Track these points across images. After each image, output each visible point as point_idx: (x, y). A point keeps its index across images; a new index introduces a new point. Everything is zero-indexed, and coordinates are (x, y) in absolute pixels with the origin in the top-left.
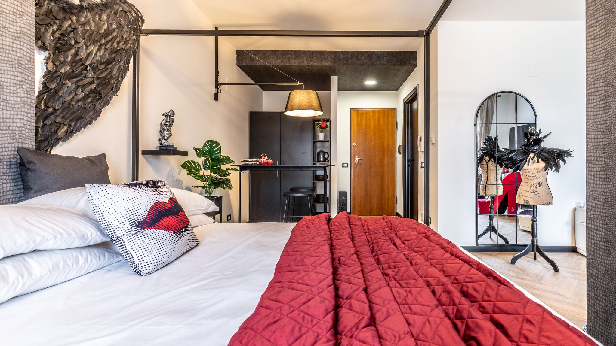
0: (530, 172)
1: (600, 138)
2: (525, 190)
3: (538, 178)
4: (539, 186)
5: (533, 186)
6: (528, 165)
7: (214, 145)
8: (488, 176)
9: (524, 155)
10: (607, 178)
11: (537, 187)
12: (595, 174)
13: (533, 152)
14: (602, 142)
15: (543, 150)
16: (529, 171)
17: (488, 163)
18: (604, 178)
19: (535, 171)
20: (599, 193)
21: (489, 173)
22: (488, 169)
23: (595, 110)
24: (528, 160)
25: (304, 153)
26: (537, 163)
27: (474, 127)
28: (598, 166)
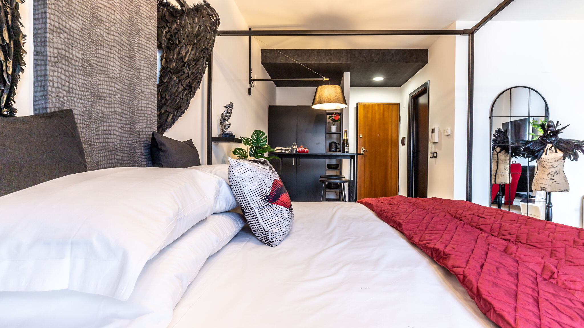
2: (542, 178)
3: (555, 166)
4: (557, 174)
5: (551, 174)
6: (546, 154)
7: (261, 134)
8: (498, 166)
9: (542, 146)
11: (555, 175)
15: (561, 141)
16: (547, 160)
17: (498, 154)
19: (553, 161)
21: (499, 163)
22: (498, 159)
24: (545, 150)
25: (318, 144)
26: (555, 153)
27: (488, 120)
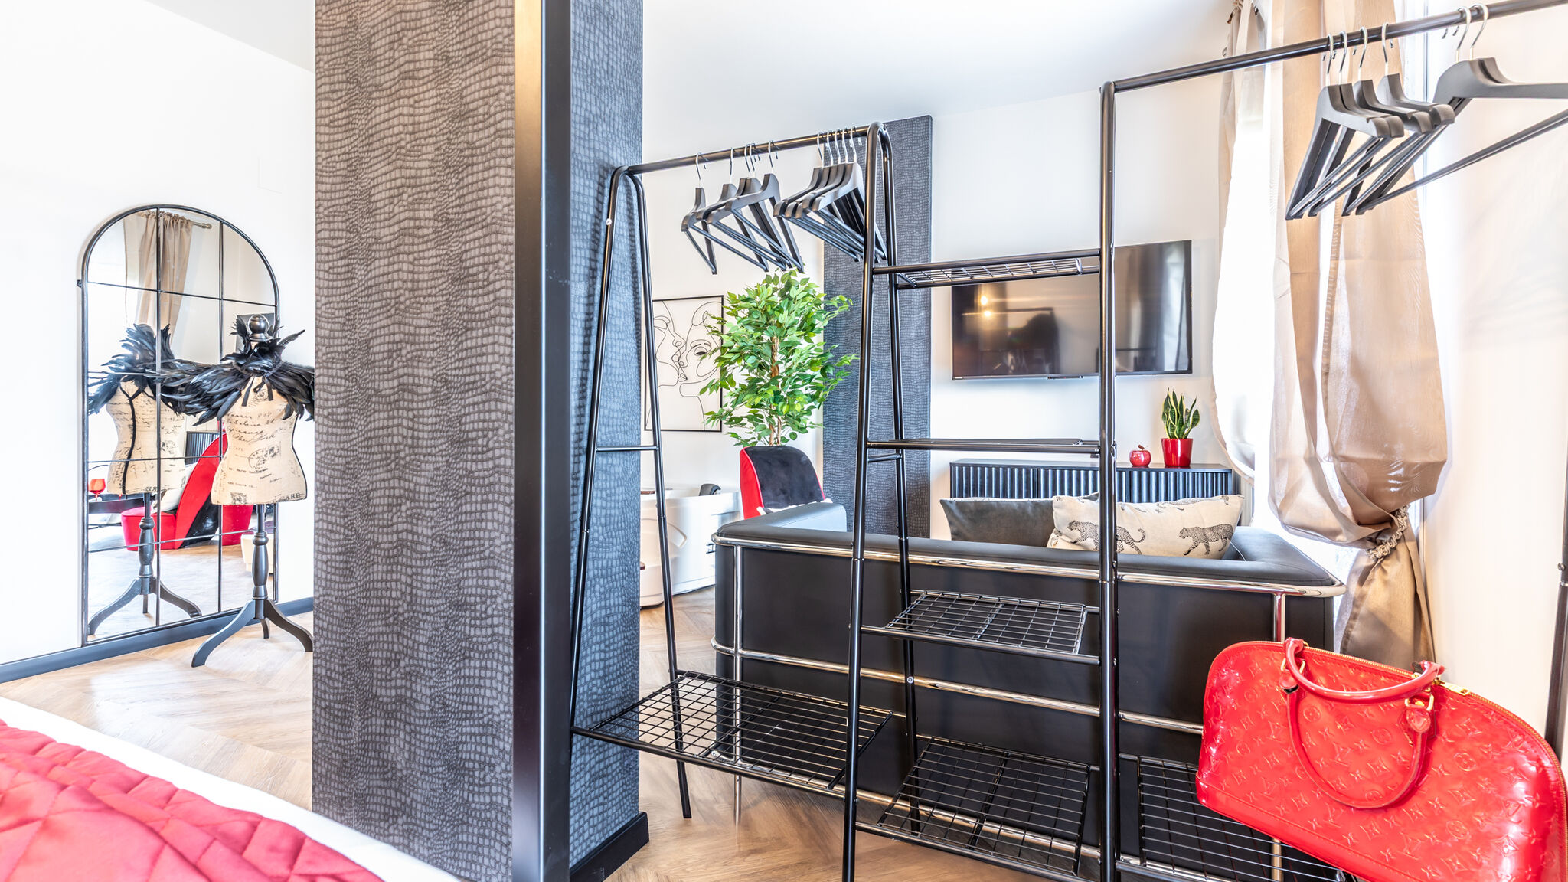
0: (250, 422)
1: (338, 338)
2: (235, 469)
3: (269, 436)
4: (273, 456)
9: (236, 380)
10: (348, 420)
11: (266, 459)
12: (329, 414)
13: (256, 373)
14: (341, 345)
16: (246, 419)
17: (133, 401)
18: (344, 421)
19: (262, 421)
20: (335, 452)
23: (331, 277)
26: (268, 401)
28: (334, 397)
